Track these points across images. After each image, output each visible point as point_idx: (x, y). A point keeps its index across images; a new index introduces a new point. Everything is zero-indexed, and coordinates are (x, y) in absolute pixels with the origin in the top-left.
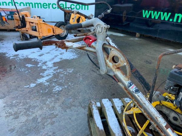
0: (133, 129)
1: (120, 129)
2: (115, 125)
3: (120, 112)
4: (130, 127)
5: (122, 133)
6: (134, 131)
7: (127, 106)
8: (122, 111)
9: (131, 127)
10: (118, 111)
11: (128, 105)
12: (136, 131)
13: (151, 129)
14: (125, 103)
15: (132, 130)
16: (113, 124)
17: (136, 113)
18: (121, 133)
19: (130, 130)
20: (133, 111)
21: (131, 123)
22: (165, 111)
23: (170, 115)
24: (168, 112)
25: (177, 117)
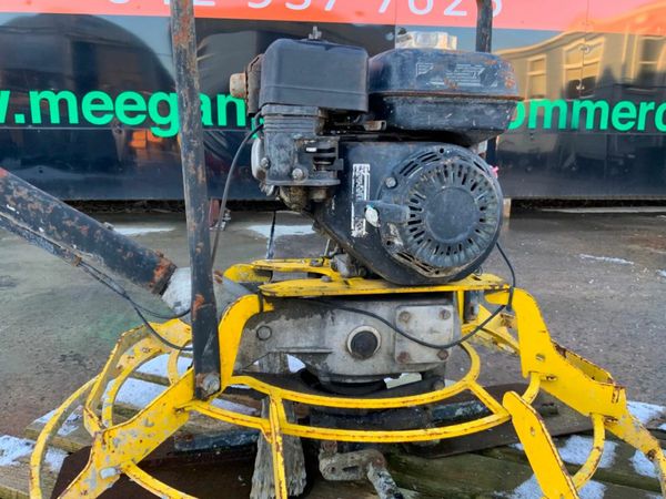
17: (139, 458)
20: (116, 459)
22: (293, 340)
23: (326, 344)
24: (313, 338)
25: (366, 328)
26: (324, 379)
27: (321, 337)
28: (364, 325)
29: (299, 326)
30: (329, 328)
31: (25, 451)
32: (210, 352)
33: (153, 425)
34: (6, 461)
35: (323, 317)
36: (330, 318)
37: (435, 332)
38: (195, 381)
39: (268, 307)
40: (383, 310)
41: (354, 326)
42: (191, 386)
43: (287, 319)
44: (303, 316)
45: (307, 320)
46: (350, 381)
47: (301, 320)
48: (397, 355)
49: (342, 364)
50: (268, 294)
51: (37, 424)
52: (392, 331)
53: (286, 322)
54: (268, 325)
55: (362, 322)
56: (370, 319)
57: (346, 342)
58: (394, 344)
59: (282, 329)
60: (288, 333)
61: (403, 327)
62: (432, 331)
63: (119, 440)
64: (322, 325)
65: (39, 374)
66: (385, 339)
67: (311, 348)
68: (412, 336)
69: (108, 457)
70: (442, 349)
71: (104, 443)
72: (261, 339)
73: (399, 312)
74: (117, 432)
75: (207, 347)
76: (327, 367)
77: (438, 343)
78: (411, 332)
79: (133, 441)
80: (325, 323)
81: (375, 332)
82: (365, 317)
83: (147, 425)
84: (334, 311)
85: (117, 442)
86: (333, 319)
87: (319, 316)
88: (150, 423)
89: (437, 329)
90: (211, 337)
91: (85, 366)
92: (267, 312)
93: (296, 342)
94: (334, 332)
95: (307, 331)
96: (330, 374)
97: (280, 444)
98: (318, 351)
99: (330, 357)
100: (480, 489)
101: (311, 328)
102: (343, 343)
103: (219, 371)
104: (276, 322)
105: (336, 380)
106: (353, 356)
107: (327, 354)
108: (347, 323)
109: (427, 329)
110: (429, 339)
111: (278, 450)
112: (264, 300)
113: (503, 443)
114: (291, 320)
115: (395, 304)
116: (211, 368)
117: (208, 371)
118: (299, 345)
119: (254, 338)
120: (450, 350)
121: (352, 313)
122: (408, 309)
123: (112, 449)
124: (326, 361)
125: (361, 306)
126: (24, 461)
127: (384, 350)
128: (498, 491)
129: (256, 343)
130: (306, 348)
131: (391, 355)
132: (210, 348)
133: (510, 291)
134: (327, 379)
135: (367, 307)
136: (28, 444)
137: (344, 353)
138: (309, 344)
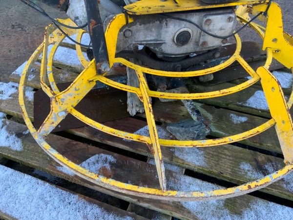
0: (104, 156)
1: (74, 198)
2: (47, 203)
3: (16, 145)
4: (92, 159)
5: (90, 202)
6: (110, 158)
7: (24, 109)
8: (23, 135)
9: (94, 154)
10: (8, 149)
11: (21, 102)
12: (115, 154)
13: (134, 113)
14: (3, 105)
15: (106, 161)
16: (38, 207)
17: (75, 105)
18: (89, 207)
19: (99, 166)
20: (64, 107)
21: (82, 145)
22: (143, 36)
23: (162, 38)
24: (155, 35)
25: (185, 29)
26: (159, 56)
27: (159, 34)
28: (184, 27)
29: (147, 29)
30: (164, 29)
31: (13, 91)
32: (103, 51)
33: (79, 89)
34: (5, 97)
35: (160, 23)
36: (164, 24)
37: (223, 29)
38: (96, 67)
39: (130, 21)
40: (195, 18)
41: (178, 28)
42: (95, 68)
43: (140, 25)
44: (149, 23)
45: (151, 24)
46: (173, 56)
47: (148, 25)
48: (200, 43)
49: (170, 48)
50: (131, 14)
51: (14, 74)
52: (199, 30)
53: (140, 26)
54: (130, 29)
55: (183, 26)
56: (188, 24)
57: (174, 37)
58: (200, 37)
59: (138, 31)
60: (141, 33)
61: (206, 28)
62: (221, 29)
63: (64, 99)
64: (160, 28)
65: (3, 37)
66: (195, 34)
67: (154, 40)
68: (210, 33)
69: (60, 107)
70: (224, 39)
71: (56, 101)
72: (126, 37)
73: (205, 19)
74: (61, 95)
75: (100, 49)
76: (162, 50)
77: (223, 35)
78: (210, 30)
79: (70, 98)
80: (162, 26)
81: (190, 31)
82: (185, 23)
83: (76, 90)
84: (167, 19)
85: (63, 100)
86: (166, 24)
87: (158, 22)
88: (77, 89)
89: (224, 28)
90: (102, 43)
91: (26, 31)
92: (130, 23)
93: (146, 37)
94: (167, 32)
95: (151, 31)
96: (163, 53)
97: (151, 108)
98: (158, 42)
99: (163, 45)
100: (231, 101)
101: (153, 30)
102: (172, 37)
103: (108, 60)
104: (134, 27)
105: (166, 56)
106: (176, 45)
107: (162, 43)
108: (174, 27)
109: (219, 28)
110: (218, 33)
111: (150, 111)
112: (128, 17)
113: (241, 77)
114: (142, 26)
115: (203, 14)
116: (104, 59)
117: (103, 61)
118: (147, 39)
119: (123, 36)
120: (228, 39)
121: (178, 21)
122: (211, 17)
123: (61, 103)
124: (161, 47)
125: (183, 16)
126: (15, 96)
127: (193, 40)
128: (239, 102)
129: (123, 39)
130: (151, 41)
131: (197, 43)
132: (102, 49)
133: (269, 4)
134: (161, 56)
135: (187, 17)
136: (13, 87)
137: (172, 43)
138: (152, 38)
